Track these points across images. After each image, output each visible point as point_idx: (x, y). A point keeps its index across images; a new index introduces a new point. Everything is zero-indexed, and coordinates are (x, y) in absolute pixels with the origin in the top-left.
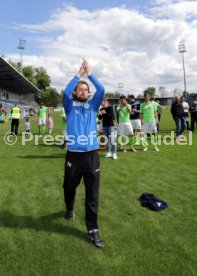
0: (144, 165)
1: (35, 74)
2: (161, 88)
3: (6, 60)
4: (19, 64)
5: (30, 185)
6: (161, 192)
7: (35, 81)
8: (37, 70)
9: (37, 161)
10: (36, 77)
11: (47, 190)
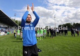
0: (40, 43)
1: (18, 22)
2: (50, 26)
3: (11, 18)
4: (14, 20)
5: (12, 47)
6: (41, 48)
7: (18, 24)
8: (19, 21)
9: (15, 42)
10: (19, 23)
11: (16, 48)
